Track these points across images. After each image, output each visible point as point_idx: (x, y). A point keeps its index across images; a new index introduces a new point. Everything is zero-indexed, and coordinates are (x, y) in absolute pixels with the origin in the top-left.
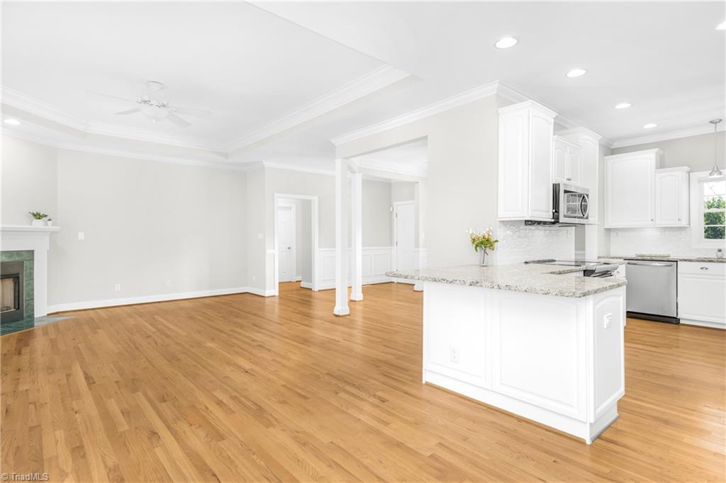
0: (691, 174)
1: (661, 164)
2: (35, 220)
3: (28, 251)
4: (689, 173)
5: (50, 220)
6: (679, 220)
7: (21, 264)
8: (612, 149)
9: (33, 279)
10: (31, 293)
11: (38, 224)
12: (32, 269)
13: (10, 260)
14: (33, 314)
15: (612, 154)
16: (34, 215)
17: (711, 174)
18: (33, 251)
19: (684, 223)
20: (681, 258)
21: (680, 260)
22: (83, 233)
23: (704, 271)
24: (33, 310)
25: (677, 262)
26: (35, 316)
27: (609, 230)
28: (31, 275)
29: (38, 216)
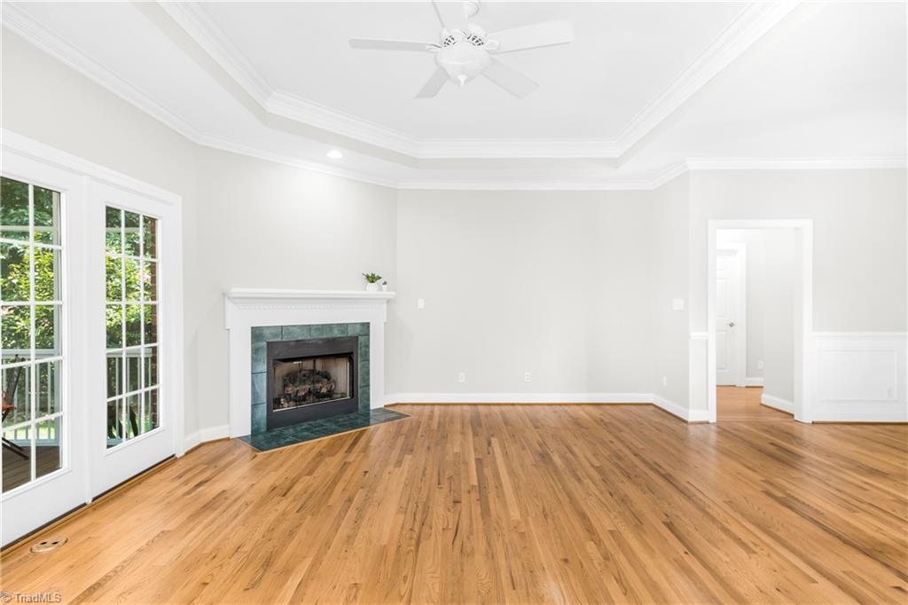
2: (369, 284)
3: (363, 324)
5: (385, 283)
7: (355, 339)
9: (368, 360)
10: (366, 378)
11: (372, 288)
12: (368, 346)
13: (342, 335)
14: (369, 405)
16: (368, 277)
18: (369, 323)
22: (423, 300)
24: (368, 399)
26: (372, 408)
28: (367, 354)
29: (372, 279)
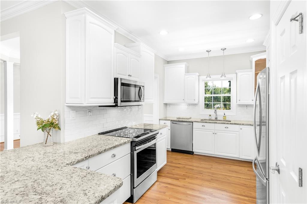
0: (200, 77)
1: (188, 71)
4: (199, 76)
6: (194, 100)
8: (168, 61)
15: (168, 63)
17: (207, 77)
19: (196, 102)
20: (194, 121)
21: (194, 122)
23: (203, 128)
25: (193, 122)
27: (166, 104)
